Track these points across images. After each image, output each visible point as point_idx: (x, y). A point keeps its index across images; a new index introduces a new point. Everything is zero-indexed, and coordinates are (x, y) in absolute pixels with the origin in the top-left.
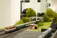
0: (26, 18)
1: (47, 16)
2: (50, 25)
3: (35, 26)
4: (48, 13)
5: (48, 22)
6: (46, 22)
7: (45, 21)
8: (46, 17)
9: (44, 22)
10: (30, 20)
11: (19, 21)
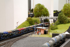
0: (34, 18)
1: (64, 15)
2: (68, 28)
3: (44, 30)
4: (65, 11)
5: (65, 24)
6: (62, 24)
7: (60, 22)
8: (62, 16)
9: (59, 24)
10: (39, 21)
11: (22, 23)
